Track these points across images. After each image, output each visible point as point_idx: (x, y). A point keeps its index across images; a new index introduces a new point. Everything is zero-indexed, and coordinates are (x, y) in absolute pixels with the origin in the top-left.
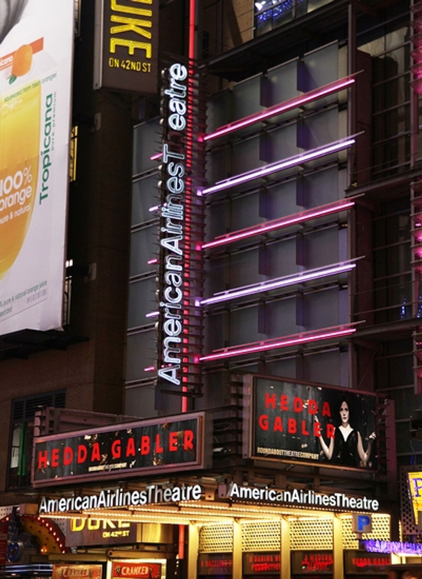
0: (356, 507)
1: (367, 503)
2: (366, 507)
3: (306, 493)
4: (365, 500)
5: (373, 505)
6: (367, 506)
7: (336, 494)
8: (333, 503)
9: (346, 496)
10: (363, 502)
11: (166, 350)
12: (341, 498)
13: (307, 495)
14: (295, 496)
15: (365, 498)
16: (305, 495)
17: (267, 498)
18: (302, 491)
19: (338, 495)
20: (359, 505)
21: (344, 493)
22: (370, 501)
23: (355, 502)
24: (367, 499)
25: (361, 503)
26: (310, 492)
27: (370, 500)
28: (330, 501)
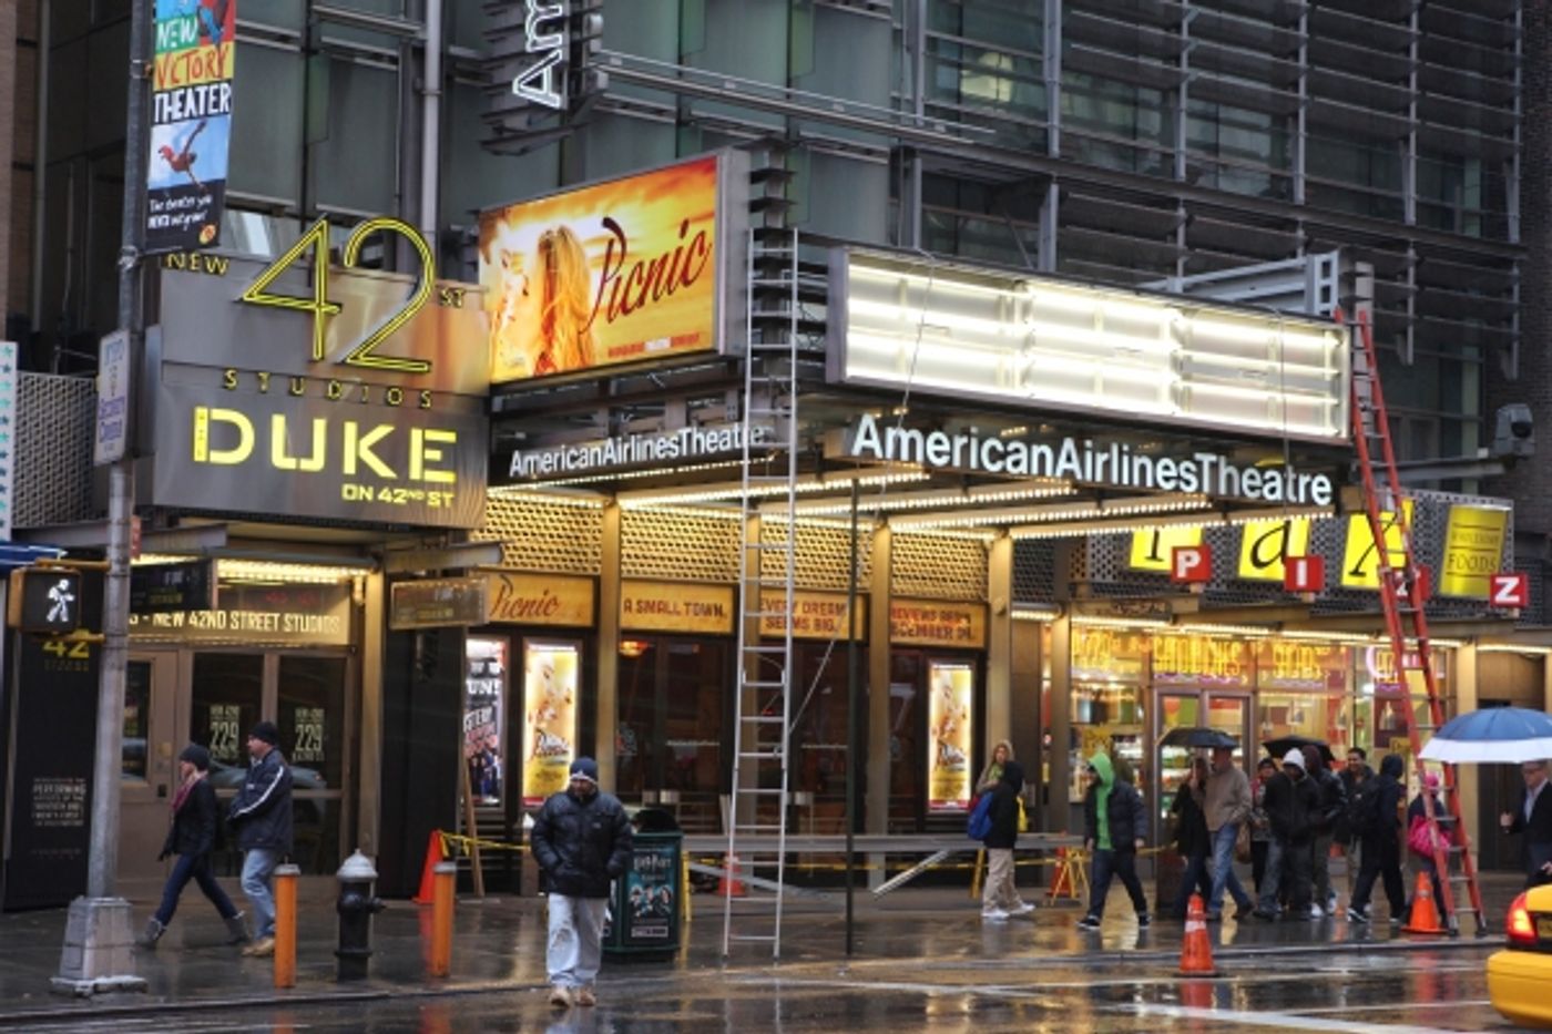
0: (1260, 495)
1: (1296, 483)
2: (1292, 498)
3: (1103, 452)
4: (1290, 473)
5: (1315, 490)
6: (1295, 491)
7: (1198, 456)
8: (1188, 483)
9: (1229, 462)
10: (1284, 482)
12: (1214, 467)
13: (1105, 457)
14: (1068, 459)
15: (1290, 468)
16: (1101, 458)
17: (973, 464)
20: (1271, 491)
21: (1222, 456)
22: (1304, 480)
23: (1258, 481)
24: (1297, 471)
26: (1114, 448)
27: (1305, 474)
28: (1179, 478)
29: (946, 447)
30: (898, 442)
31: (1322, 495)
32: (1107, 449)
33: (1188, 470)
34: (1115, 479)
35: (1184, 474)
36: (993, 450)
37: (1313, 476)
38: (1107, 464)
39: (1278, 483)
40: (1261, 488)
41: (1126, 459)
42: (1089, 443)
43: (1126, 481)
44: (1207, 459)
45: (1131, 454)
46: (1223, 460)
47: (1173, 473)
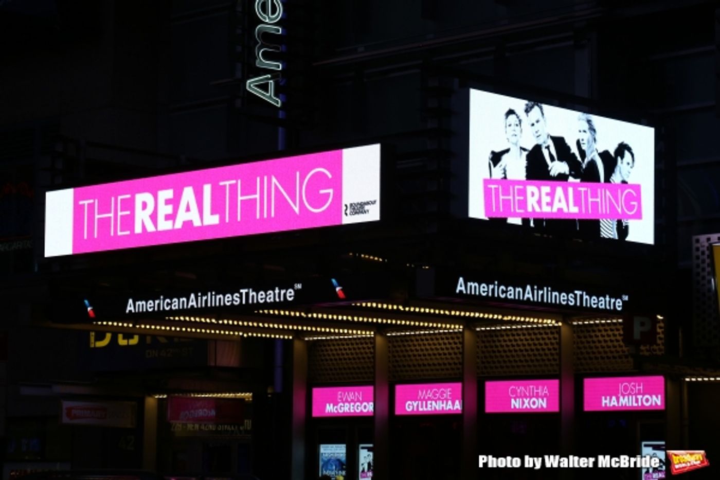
1: (610, 302)
3: (541, 290)
6: (610, 305)
9: (587, 294)
11: (258, 46)
12: (581, 296)
13: (542, 292)
14: (528, 293)
16: (541, 292)
17: (496, 295)
18: (536, 287)
19: (578, 293)
24: (610, 297)
25: (603, 302)
26: (545, 288)
27: (613, 298)
28: (568, 300)
29: (486, 289)
30: (471, 287)
31: (619, 306)
32: (543, 289)
33: (571, 297)
34: (545, 300)
36: (502, 290)
37: (616, 300)
38: (543, 295)
40: (598, 304)
43: (549, 301)
45: (551, 292)
46: (584, 293)
47: (566, 298)
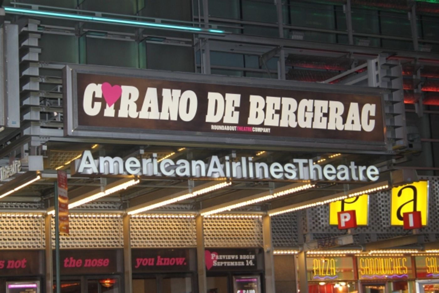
0: (337, 179)
1: (357, 170)
2: (355, 178)
3: (236, 162)
4: (353, 166)
5: (369, 173)
7: (295, 161)
8: (290, 174)
9: (315, 162)
10: (350, 170)
13: (238, 164)
14: (215, 166)
15: (353, 163)
16: (235, 165)
20: (343, 175)
21: (310, 158)
22: (361, 169)
23: (334, 171)
24: (357, 164)
26: (243, 159)
27: (362, 166)
28: (285, 172)
29: (138, 165)
31: (373, 176)
32: (239, 160)
33: (289, 168)
35: (287, 170)
38: (240, 168)
39: (346, 171)
40: (336, 174)
41: (251, 165)
42: (227, 158)
43: (251, 175)
44: (301, 162)
45: (254, 162)
46: (311, 161)
47: (281, 169)
